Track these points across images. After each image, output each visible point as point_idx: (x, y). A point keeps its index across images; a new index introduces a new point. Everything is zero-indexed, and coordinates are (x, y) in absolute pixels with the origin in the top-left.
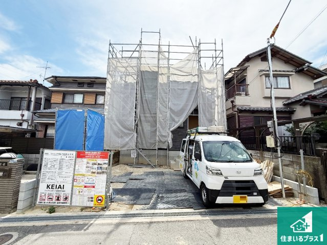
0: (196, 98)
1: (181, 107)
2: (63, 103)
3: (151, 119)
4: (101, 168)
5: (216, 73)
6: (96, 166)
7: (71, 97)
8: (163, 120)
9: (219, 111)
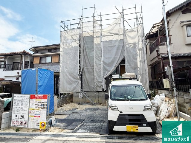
0: (122, 52)
1: (111, 60)
2: (40, 63)
3: (91, 70)
4: (43, 105)
5: (137, 31)
6: (40, 104)
7: (45, 58)
8: (99, 70)
9: (141, 60)
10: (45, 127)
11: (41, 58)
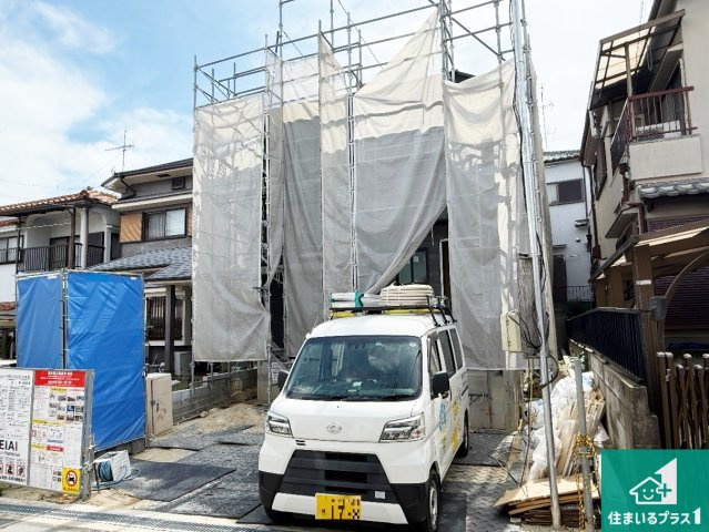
2: (145, 238)
4: (73, 407)
5: (501, 86)
6: (64, 404)
7: (161, 219)
8: (339, 267)
9: (513, 219)
10: (77, 486)
11: (146, 216)
